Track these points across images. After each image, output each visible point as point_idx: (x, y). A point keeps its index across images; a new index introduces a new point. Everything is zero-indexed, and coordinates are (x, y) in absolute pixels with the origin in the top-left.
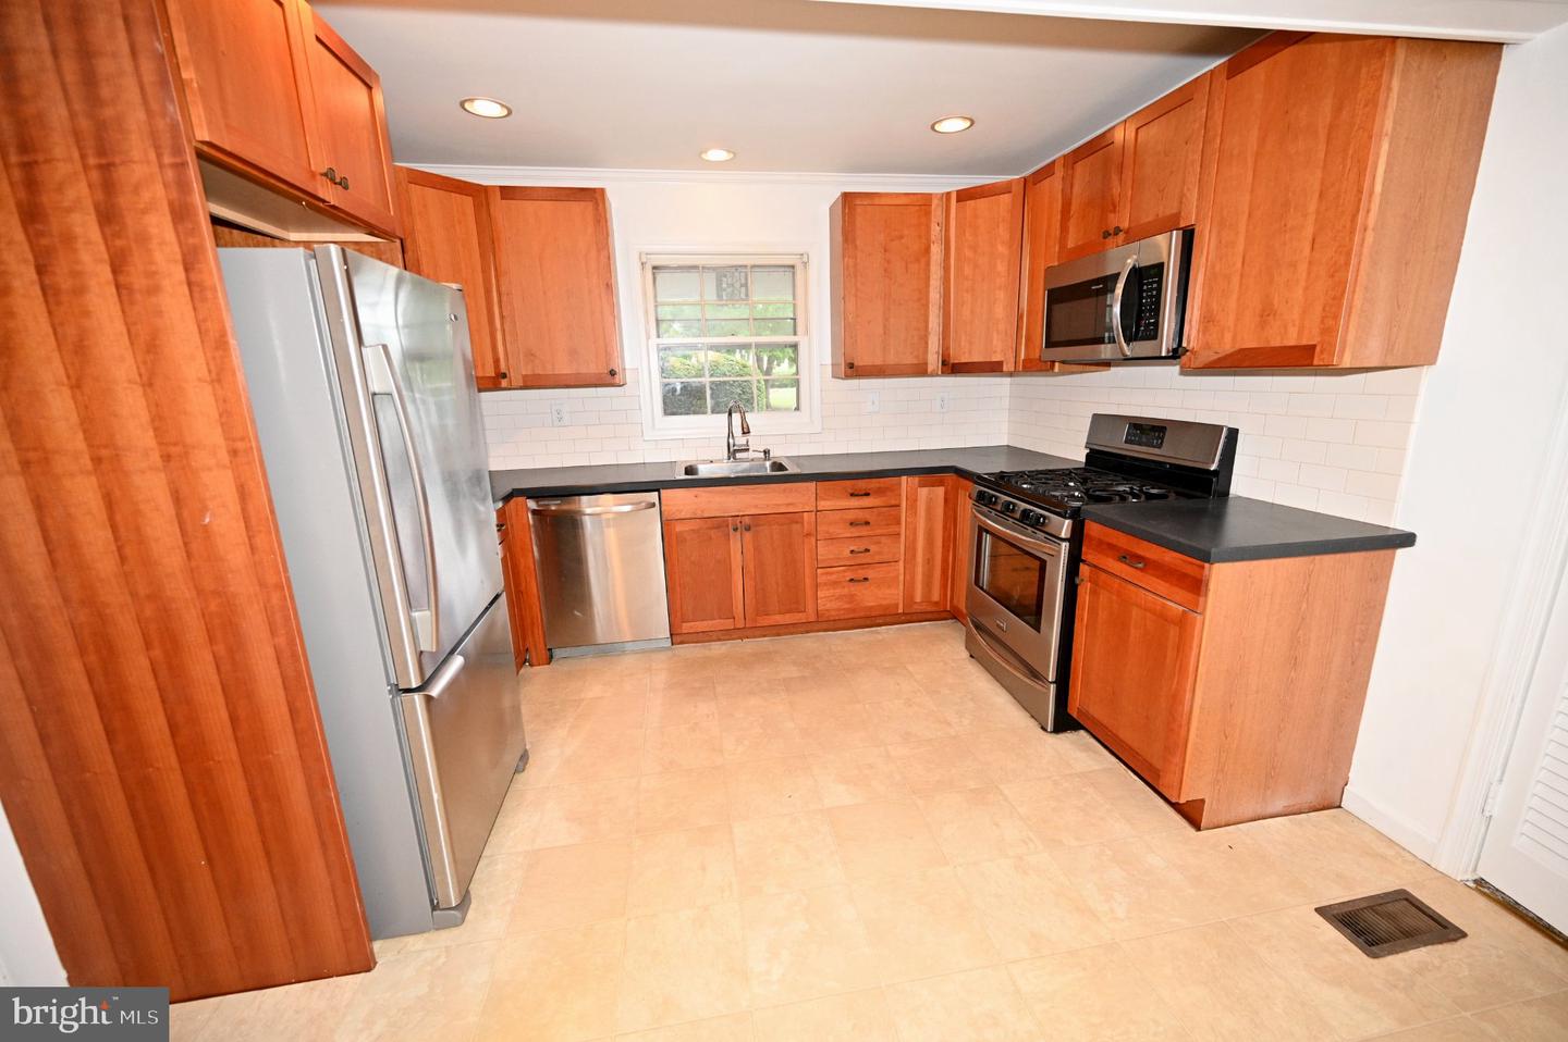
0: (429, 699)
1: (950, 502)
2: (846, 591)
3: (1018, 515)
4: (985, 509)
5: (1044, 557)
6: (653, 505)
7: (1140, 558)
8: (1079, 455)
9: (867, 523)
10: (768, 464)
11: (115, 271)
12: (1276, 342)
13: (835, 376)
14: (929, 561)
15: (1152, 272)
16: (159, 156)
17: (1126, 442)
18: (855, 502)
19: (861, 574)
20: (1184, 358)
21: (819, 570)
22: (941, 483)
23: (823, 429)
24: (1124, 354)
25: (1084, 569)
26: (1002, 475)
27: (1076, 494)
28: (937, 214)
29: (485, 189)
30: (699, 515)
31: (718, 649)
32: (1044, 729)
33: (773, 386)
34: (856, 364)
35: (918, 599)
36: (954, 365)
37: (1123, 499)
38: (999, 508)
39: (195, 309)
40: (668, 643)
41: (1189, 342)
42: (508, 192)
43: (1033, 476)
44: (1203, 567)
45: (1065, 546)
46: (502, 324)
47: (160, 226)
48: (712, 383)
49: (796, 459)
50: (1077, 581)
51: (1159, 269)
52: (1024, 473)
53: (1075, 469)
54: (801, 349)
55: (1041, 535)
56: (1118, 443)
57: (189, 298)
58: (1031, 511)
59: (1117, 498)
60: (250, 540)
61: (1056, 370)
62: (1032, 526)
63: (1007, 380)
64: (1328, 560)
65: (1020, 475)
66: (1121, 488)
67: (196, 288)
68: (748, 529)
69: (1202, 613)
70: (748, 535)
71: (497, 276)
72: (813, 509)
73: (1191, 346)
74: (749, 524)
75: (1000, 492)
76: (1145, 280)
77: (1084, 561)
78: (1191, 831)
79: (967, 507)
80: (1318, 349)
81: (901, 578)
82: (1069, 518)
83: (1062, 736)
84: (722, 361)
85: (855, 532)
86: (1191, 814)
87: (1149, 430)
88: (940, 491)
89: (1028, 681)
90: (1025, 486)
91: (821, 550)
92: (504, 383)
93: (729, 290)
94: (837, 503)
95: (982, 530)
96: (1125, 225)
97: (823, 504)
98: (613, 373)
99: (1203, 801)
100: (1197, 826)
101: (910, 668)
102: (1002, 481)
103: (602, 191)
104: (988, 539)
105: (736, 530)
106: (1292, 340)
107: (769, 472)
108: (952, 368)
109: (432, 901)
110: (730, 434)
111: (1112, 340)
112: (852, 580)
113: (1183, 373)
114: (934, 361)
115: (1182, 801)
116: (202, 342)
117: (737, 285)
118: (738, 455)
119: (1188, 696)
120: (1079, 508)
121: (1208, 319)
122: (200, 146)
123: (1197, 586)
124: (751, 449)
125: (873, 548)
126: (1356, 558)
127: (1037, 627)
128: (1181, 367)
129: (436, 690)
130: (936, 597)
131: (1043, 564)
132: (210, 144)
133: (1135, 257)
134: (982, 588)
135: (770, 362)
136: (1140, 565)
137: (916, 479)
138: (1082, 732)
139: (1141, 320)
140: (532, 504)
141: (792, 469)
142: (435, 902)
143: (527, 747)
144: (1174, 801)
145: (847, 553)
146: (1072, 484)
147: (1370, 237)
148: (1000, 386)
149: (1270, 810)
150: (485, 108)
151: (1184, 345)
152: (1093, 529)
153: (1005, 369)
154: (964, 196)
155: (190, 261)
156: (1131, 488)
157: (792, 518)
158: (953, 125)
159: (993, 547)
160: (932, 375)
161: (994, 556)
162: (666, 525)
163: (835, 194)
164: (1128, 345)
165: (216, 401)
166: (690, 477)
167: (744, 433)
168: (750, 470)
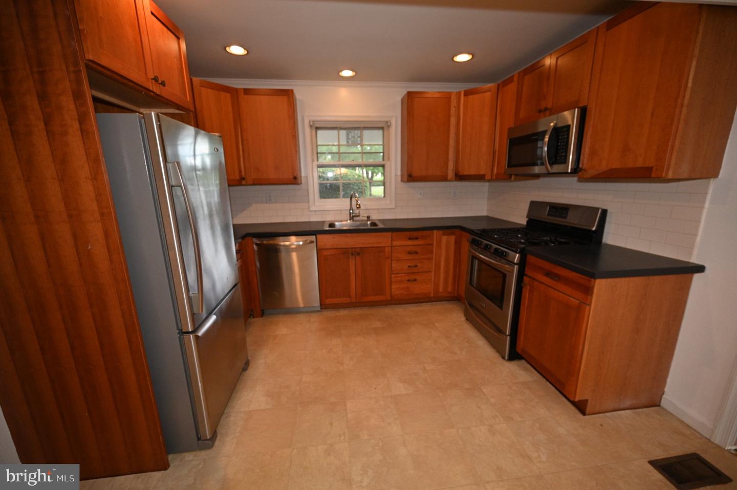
0: (197, 337)
1: (458, 243)
2: (405, 285)
3: (492, 251)
4: (475, 247)
5: (506, 272)
6: (313, 242)
7: (556, 275)
8: (523, 221)
9: (416, 253)
10: (369, 222)
11: (46, 124)
12: (630, 165)
13: (402, 181)
14: (447, 272)
15: (565, 129)
16: (67, 67)
17: (548, 215)
18: (410, 242)
19: (413, 277)
20: (580, 174)
21: (393, 276)
22: (453, 234)
23: (396, 206)
24: (548, 171)
25: (526, 279)
26: (484, 231)
27: (522, 241)
28: (454, 102)
29: (236, 90)
30: (335, 247)
31: (343, 312)
32: (503, 358)
33: (373, 186)
34: (413, 175)
35: (441, 290)
36: (461, 176)
37: (546, 244)
38: (483, 247)
39: (84, 143)
40: (319, 309)
41: (583, 165)
42: (247, 91)
43: (499, 231)
44: (591, 281)
45: (516, 267)
46: (243, 154)
47: (68, 102)
48: (343, 183)
49: (382, 221)
50: (522, 285)
51: (568, 127)
52: (495, 229)
53: (521, 228)
54: (386, 167)
55: (504, 261)
56: (544, 215)
57: (81, 138)
58: (499, 249)
59: (544, 244)
60: (110, 257)
61: (513, 178)
62: (499, 256)
63: (487, 184)
64: (657, 279)
65: (494, 231)
66: (545, 238)
67: (85, 133)
68: (358, 254)
69: (590, 305)
70: (358, 257)
71: (241, 131)
72: (390, 245)
73: (584, 166)
74: (358, 252)
75: (484, 239)
76: (560, 133)
77: (526, 275)
78: (580, 416)
79: (466, 245)
80: (654, 169)
81: (433, 279)
82: (518, 253)
83: (513, 362)
84: (349, 173)
85: (410, 257)
86: (581, 407)
87: (560, 209)
88: (453, 238)
89: (496, 334)
90: (496, 236)
91: (393, 265)
92: (244, 182)
93: (352, 139)
94: (401, 242)
95: (474, 258)
96: (549, 106)
97: (395, 243)
98: (295, 178)
99: (587, 401)
100: (584, 413)
101: (436, 325)
102: (484, 233)
103: (292, 91)
104: (476, 262)
105: (352, 254)
106: (639, 163)
107: (369, 227)
108: (460, 177)
109: (197, 435)
110: (351, 208)
111: (542, 164)
112: (408, 280)
113: (580, 180)
114: (451, 174)
115: (577, 400)
116: (88, 159)
117: (356, 137)
118: (355, 218)
119: (581, 347)
120: (524, 248)
121: (593, 153)
122: (87, 62)
123: (588, 291)
124: (361, 215)
125: (419, 265)
126: (672, 278)
127: (501, 307)
128: (579, 178)
129: (201, 333)
130: (450, 289)
131: (504, 276)
132: (92, 61)
133: (555, 122)
134: (473, 286)
135: (372, 174)
136: (556, 278)
137: (441, 232)
138: (523, 361)
139: (558, 154)
140: (255, 240)
141: (381, 226)
142: (199, 436)
143: (249, 358)
144: (572, 399)
145: (406, 267)
146: (520, 236)
147: (685, 110)
148: (484, 186)
149: (622, 406)
150: (236, 50)
151: (580, 166)
152: (531, 259)
153: (486, 178)
154: (467, 93)
155: (82, 119)
156: (551, 239)
157: (381, 250)
158: (463, 58)
159: (479, 265)
160: (451, 180)
161: (479, 270)
162: (319, 251)
163: (404, 92)
164: (551, 166)
165: (94, 189)
166: (331, 229)
167: (357, 208)
168: (360, 225)
